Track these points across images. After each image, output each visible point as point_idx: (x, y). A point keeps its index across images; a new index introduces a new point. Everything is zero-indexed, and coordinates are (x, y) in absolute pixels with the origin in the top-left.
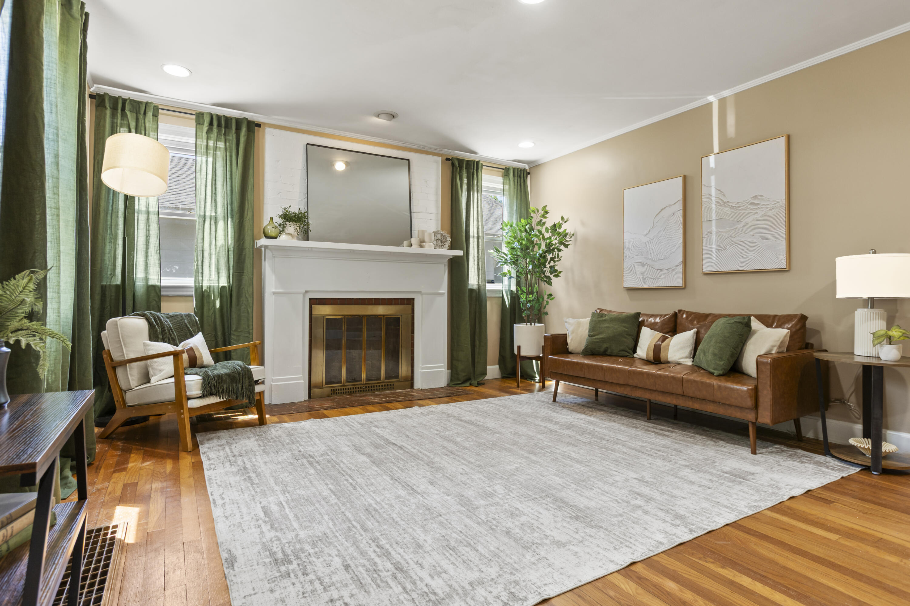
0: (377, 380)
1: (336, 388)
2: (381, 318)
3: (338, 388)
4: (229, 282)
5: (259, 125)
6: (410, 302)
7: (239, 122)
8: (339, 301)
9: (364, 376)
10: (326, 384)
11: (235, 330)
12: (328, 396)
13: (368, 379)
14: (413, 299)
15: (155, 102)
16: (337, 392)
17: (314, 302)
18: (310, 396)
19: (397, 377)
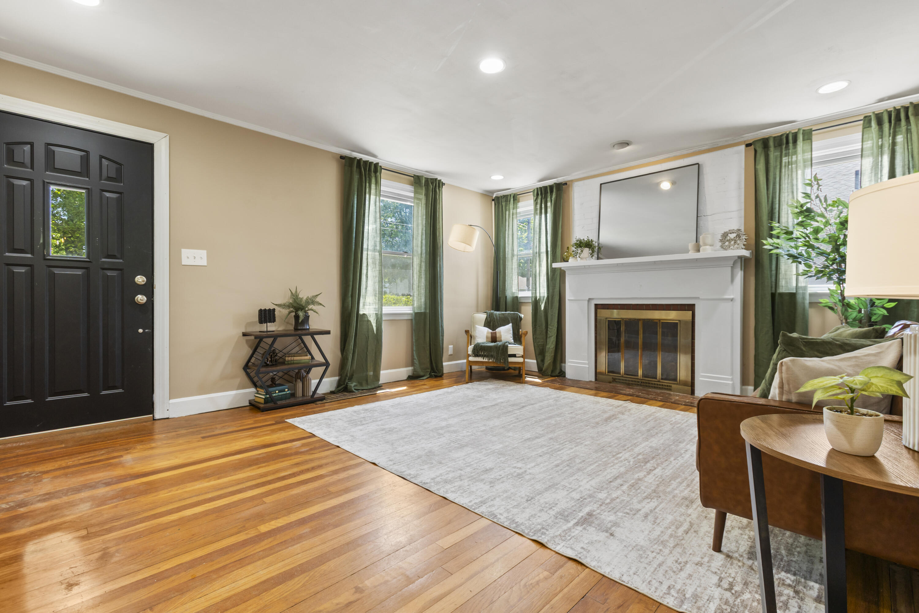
0: (653, 378)
1: (616, 377)
2: (657, 323)
3: (617, 378)
4: (548, 293)
5: (566, 184)
6: (691, 308)
7: (551, 187)
8: (619, 306)
9: (640, 372)
10: (608, 372)
11: (550, 325)
12: (610, 383)
13: (644, 375)
14: (694, 305)
15: (514, 192)
16: (617, 380)
17: (597, 306)
18: (596, 379)
19: (675, 380)
